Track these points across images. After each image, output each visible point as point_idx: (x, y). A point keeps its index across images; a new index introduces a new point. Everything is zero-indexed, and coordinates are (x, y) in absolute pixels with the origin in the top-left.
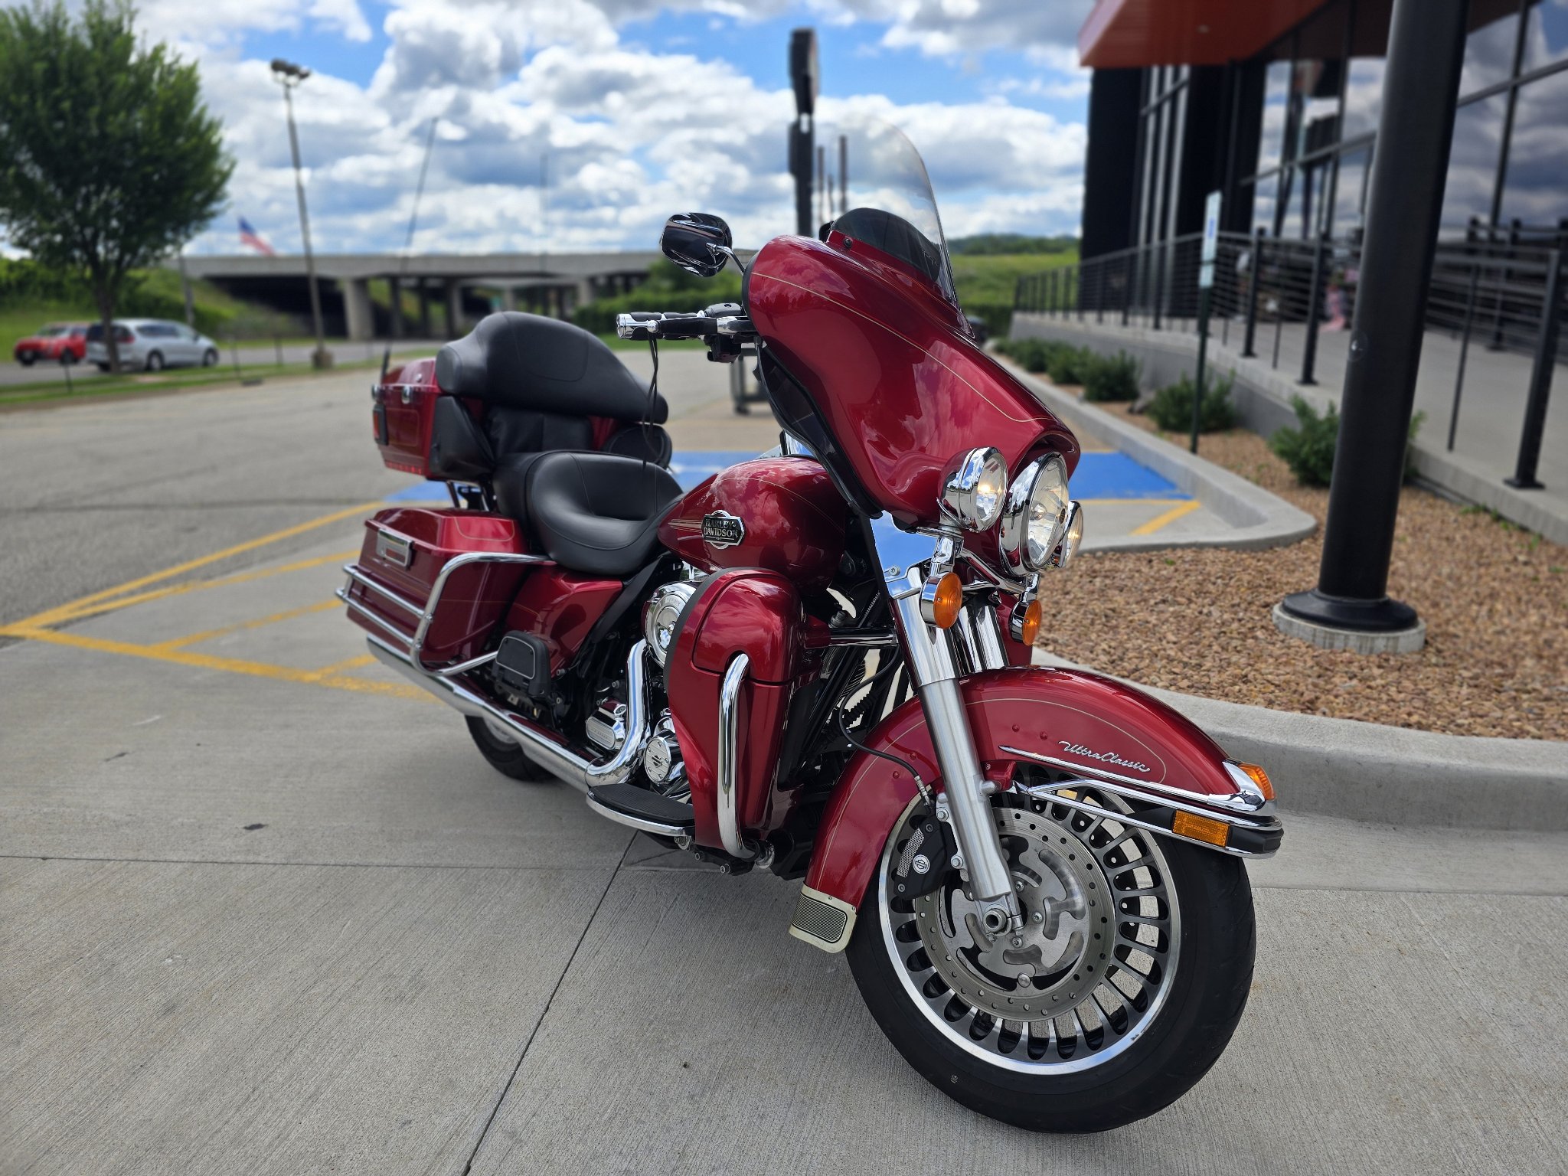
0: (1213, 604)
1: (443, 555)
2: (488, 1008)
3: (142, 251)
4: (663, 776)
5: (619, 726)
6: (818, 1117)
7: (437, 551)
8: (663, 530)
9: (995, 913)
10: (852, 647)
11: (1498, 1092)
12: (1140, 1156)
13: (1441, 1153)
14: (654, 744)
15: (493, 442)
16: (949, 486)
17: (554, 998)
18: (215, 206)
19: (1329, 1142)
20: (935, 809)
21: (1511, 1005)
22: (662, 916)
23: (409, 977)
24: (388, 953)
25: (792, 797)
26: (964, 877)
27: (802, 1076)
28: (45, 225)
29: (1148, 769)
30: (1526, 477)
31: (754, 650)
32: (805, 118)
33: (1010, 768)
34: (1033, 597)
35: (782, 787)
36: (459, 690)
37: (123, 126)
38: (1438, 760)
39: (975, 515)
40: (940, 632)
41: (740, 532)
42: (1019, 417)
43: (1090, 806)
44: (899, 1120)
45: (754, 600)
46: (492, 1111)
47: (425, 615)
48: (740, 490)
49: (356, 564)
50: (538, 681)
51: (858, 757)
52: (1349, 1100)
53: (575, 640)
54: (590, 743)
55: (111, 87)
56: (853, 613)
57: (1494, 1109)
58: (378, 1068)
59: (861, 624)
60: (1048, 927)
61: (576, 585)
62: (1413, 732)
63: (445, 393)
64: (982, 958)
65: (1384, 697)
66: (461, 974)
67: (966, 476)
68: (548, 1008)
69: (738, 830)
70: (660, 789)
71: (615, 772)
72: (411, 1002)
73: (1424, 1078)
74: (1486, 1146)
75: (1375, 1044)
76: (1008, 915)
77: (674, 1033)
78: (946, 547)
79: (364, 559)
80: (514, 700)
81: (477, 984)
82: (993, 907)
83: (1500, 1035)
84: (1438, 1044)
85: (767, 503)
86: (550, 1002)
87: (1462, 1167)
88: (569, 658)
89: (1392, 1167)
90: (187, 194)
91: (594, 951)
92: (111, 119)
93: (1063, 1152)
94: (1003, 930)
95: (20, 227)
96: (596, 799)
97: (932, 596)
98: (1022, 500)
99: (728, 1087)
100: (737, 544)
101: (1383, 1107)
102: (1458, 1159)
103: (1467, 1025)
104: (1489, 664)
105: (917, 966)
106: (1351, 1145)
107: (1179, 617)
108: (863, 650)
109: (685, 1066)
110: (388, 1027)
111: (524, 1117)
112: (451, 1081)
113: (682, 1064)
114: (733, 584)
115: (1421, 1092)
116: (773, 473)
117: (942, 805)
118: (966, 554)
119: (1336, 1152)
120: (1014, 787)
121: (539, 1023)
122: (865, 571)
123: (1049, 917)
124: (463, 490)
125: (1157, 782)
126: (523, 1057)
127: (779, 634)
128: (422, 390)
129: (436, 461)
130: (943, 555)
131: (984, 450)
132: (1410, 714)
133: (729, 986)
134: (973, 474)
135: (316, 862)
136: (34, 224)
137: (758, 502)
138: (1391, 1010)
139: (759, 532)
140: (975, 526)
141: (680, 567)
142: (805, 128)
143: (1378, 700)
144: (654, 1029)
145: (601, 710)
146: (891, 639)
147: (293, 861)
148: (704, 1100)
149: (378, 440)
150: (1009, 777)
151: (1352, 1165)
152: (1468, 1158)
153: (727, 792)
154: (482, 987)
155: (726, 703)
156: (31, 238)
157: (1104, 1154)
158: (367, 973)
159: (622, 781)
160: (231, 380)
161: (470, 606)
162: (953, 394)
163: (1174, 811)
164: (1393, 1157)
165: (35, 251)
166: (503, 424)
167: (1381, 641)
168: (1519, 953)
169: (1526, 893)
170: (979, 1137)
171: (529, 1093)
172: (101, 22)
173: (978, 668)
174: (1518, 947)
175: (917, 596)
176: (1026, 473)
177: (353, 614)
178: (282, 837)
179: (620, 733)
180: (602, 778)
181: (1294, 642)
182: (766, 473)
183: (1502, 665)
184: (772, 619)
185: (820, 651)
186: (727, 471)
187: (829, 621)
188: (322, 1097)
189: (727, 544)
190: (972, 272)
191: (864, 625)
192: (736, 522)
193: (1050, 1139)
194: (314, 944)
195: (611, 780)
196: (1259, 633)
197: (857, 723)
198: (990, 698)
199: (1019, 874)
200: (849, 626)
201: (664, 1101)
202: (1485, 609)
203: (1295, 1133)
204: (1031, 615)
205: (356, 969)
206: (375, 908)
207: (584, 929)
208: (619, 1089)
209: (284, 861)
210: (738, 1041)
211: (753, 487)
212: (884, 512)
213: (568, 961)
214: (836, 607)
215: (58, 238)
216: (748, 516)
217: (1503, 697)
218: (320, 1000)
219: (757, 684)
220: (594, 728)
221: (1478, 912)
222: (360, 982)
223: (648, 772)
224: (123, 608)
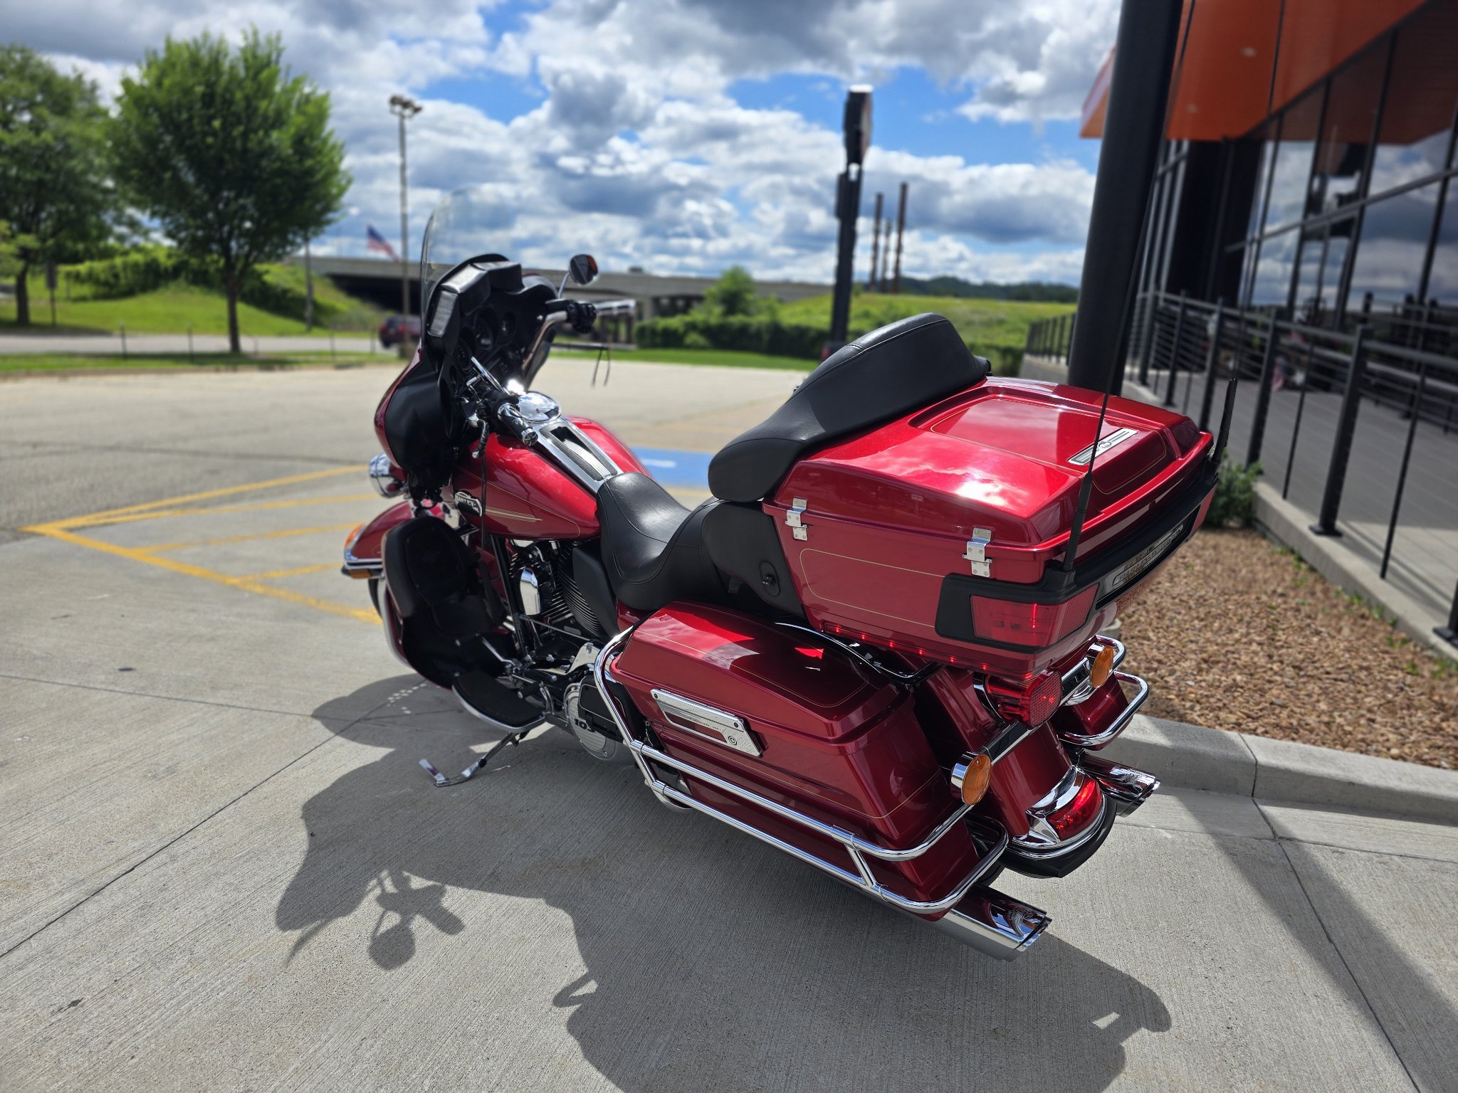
2: (207, 789)
3: (267, 249)
17: (255, 789)
18: (330, 216)
23: (168, 766)
27: (385, 849)
28: (191, 222)
32: (854, 168)
37: (261, 142)
46: (170, 842)
55: (256, 109)
66: (203, 769)
68: (246, 794)
72: (159, 780)
77: (319, 817)
81: (209, 775)
86: (251, 790)
90: (308, 203)
91: (301, 767)
92: (252, 136)
95: (171, 223)
99: (332, 849)
111: (186, 849)
112: (154, 824)
113: (310, 834)
121: (235, 801)
126: (211, 817)
133: (377, 796)
135: (153, 694)
136: (182, 220)
142: (853, 176)
147: (137, 692)
154: (212, 777)
156: (179, 232)
158: (142, 761)
160: (327, 363)
165: (181, 242)
172: (255, 57)
178: (140, 677)
188: (68, 822)
190: (1002, 316)
194: (119, 740)
201: (283, 852)
205: (137, 758)
206: (173, 726)
207: (304, 753)
209: (132, 692)
210: (358, 826)
213: (280, 770)
215: (200, 233)
218: (102, 771)
222: (134, 765)
224: (128, 522)
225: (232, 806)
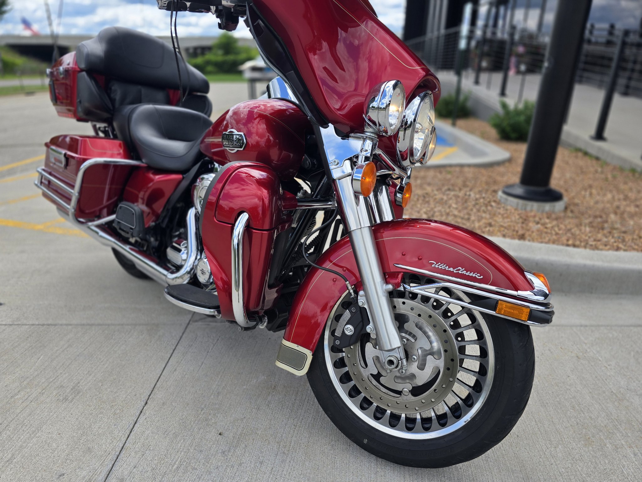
0: (471, 190)
1: (81, 160)
2: (114, 404)
4: (207, 279)
5: (183, 253)
6: (292, 461)
7: (78, 158)
8: (202, 145)
9: (392, 359)
10: (309, 210)
11: (637, 432)
12: (463, 477)
13: (615, 468)
14: (201, 263)
15: (113, 101)
16: (371, 106)
17: (151, 397)
19: (559, 464)
20: (357, 300)
21: (635, 384)
22: (211, 349)
23: (71, 387)
24: (61, 373)
25: (277, 292)
26: (373, 336)
27: (283, 437)
29: (482, 277)
30: (599, 135)
31: (252, 212)
33: (400, 276)
34: (408, 181)
35: (270, 287)
36: (102, 233)
38: (588, 262)
39: (387, 126)
40: (361, 198)
41: (243, 143)
42: (412, 66)
43: (443, 297)
44: (335, 462)
45: (252, 181)
46: (111, 466)
47: (75, 193)
48: (243, 118)
49: (43, 167)
50: (137, 229)
51: (313, 271)
52: (566, 440)
53: (159, 206)
54: (169, 261)
56: (309, 191)
57: (637, 441)
58: (49, 442)
59: (314, 196)
60: (420, 363)
61: (157, 177)
62: (571, 249)
63: (82, 70)
64: (382, 379)
65: (554, 232)
66: (100, 384)
67: (382, 99)
68: (146, 403)
69: (245, 312)
70: (206, 286)
71: (181, 277)
72: (71, 401)
73: (600, 425)
74: (637, 463)
75: (573, 407)
76: (399, 359)
77: (214, 415)
78: (369, 145)
79: (47, 164)
80: (132, 240)
81: (109, 390)
82: (391, 354)
83: (633, 401)
84: (604, 407)
85: (259, 126)
86: (148, 399)
87: (627, 475)
88: (157, 216)
89: (592, 477)
91: (174, 370)
93: (423, 476)
94: (397, 367)
96: (169, 294)
97: (359, 176)
98: (410, 120)
99: (244, 446)
100: (242, 149)
101: (583, 443)
102: (624, 471)
103: (616, 396)
104: (596, 217)
105: (345, 381)
106: (570, 465)
107: (457, 197)
108: (315, 211)
109: (220, 434)
110: (57, 417)
111: (129, 468)
112: (89, 449)
113: (219, 433)
114: (237, 171)
115: (600, 434)
116: (263, 107)
117: (361, 298)
118: (378, 152)
119: (563, 470)
120: (402, 287)
121: (141, 412)
122: (316, 166)
123: (421, 358)
124: (101, 129)
125: (487, 284)
126: (131, 432)
127: (266, 201)
128: (70, 69)
129: (80, 109)
130: (366, 151)
131: (393, 82)
132: (568, 240)
133: (245, 387)
134: (387, 97)
135: (28, 323)
137: (254, 125)
138: (578, 389)
139: (255, 143)
140: (386, 132)
141: (213, 166)
143: (551, 234)
144: (204, 413)
145: (174, 244)
146: (331, 205)
147: (15, 323)
148: (230, 454)
149: (52, 100)
150: (400, 282)
151: (572, 477)
152: (629, 470)
153: (238, 291)
154: (112, 392)
155: (235, 241)
157: (444, 477)
158: (48, 386)
159: (185, 282)
160: (20, 93)
161: (104, 189)
162: (370, 61)
163: (497, 301)
164: (592, 471)
166: (118, 90)
167: (547, 206)
168: (634, 356)
169: (631, 326)
170: (378, 470)
171: (133, 454)
173: (378, 221)
174: (632, 353)
175: (350, 177)
176: (413, 104)
177: (45, 195)
178: (12, 310)
179: (184, 256)
180: (175, 280)
181: (509, 207)
182: (259, 107)
183: (601, 217)
184: (263, 192)
185: (291, 212)
186: (235, 107)
187: (296, 195)
188: (15, 460)
189: (236, 149)
191: (316, 197)
192: (241, 135)
193: (416, 470)
194: (21, 369)
195: (179, 282)
196: (493, 204)
197: (312, 250)
198: (388, 236)
199: (403, 334)
200: (307, 198)
201: (208, 456)
202: (588, 193)
203: (541, 460)
204: (407, 191)
205: (43, 383)
206: (57, 348)
207: (169, 357)
208: (183, 449)
209: (11, 323)
210: (249, 418)
211: (251, 116)
212: (330, 124)
213: (159, 375)
214: (300, 188)
216: (248, 134)
217: (605, 232)
218: (20, 402)
219: (254, 231)
220: (171, 253)
221: (611, 336)
222: (44, 391)
223: (199, 277)
225: (142, 418)
